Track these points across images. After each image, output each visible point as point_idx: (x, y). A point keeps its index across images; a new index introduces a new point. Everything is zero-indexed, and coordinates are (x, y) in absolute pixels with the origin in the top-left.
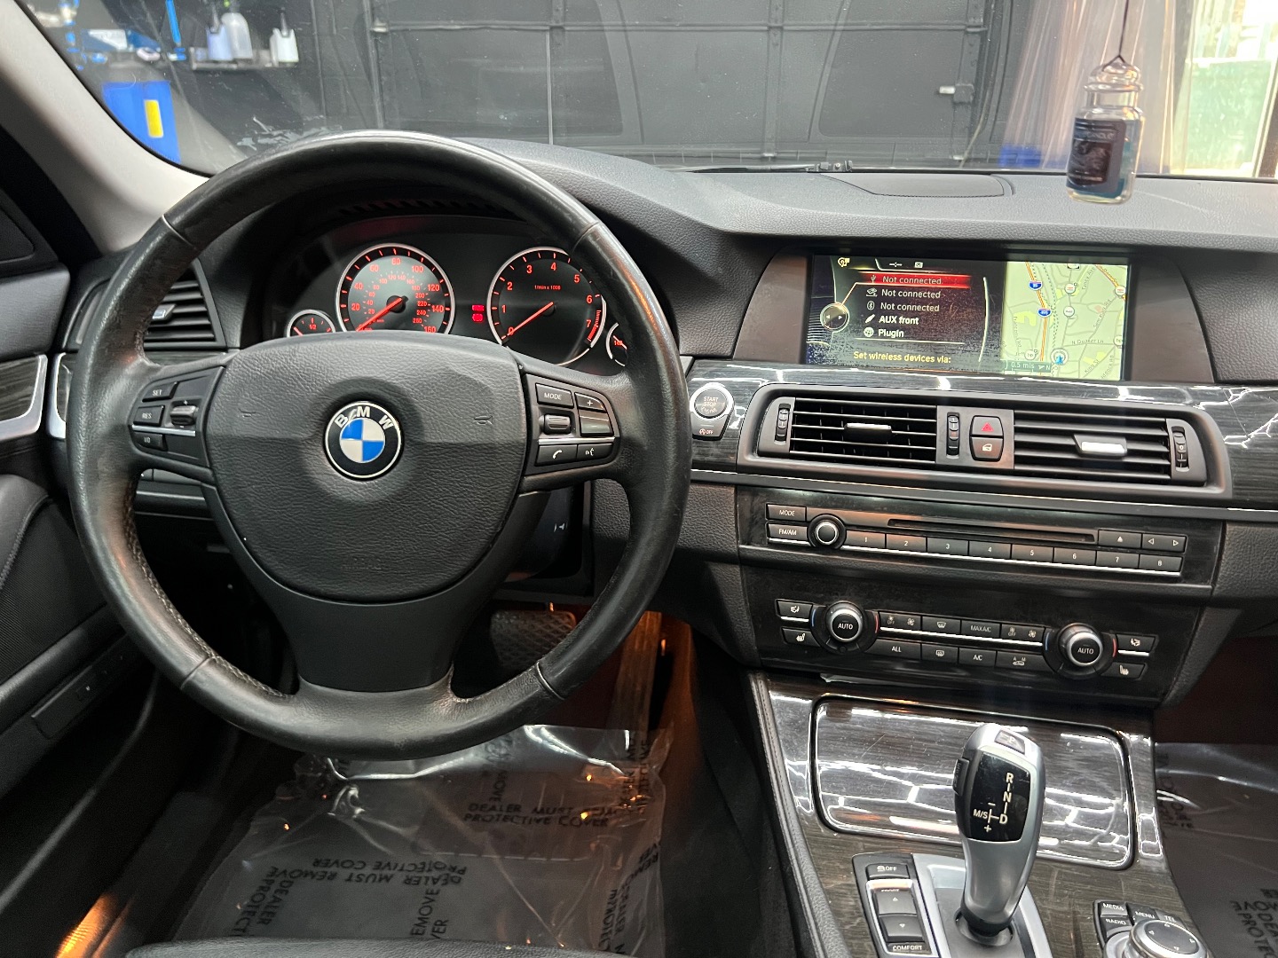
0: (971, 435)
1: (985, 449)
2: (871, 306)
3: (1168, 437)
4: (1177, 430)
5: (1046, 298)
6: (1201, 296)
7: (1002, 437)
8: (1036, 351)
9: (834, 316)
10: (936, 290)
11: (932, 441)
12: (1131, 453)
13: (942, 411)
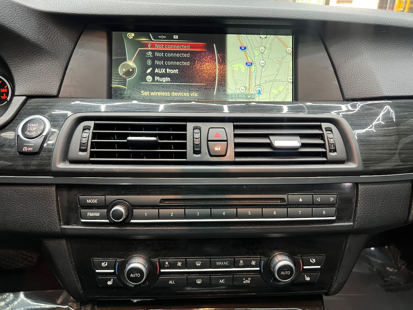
0: (208, 141)
1: (216, 149)
2: (149, 62)
3: (323, 134)
4: (329, 129)
5: (250, 56)
6: (332, 51)
7: (226, 141)
8: (246, 88)
9: (127, 69)
10: (186, 52)
11: (184, 146)
12: (304, 145)
13: (190, 126)
